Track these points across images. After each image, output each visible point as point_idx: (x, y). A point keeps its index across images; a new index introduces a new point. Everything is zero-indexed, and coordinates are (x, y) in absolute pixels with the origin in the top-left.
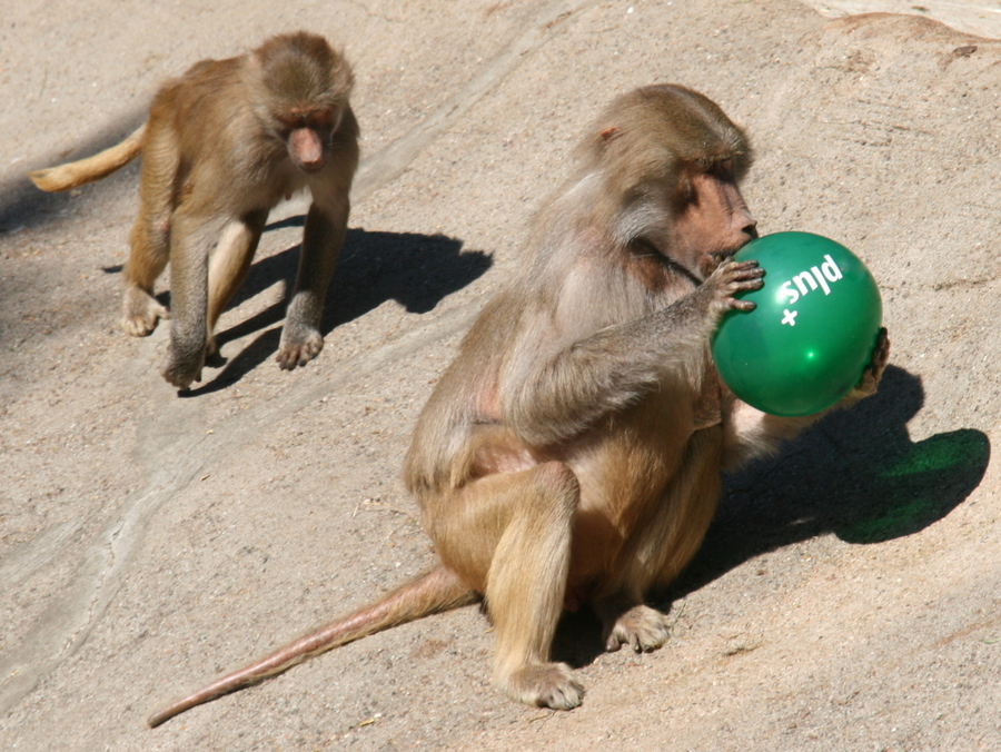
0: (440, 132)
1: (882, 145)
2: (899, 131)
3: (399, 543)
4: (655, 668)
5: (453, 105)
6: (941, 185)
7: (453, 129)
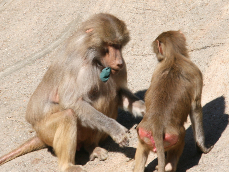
0: (2, 10)
1: (142, 14)
2: (147, 10)
3: (20, 130)
4: (106, 166)
5: (5, 3)
6: (163, 25)
7: (6, 9)
